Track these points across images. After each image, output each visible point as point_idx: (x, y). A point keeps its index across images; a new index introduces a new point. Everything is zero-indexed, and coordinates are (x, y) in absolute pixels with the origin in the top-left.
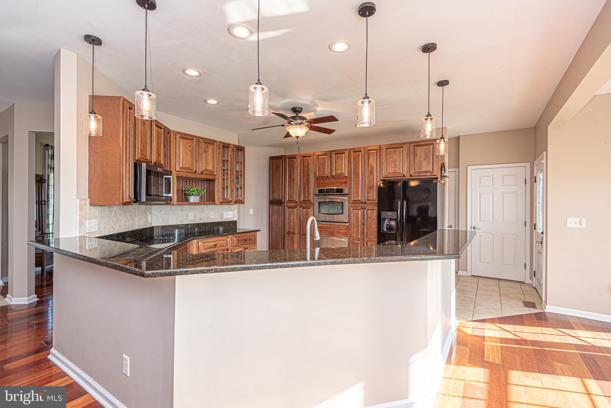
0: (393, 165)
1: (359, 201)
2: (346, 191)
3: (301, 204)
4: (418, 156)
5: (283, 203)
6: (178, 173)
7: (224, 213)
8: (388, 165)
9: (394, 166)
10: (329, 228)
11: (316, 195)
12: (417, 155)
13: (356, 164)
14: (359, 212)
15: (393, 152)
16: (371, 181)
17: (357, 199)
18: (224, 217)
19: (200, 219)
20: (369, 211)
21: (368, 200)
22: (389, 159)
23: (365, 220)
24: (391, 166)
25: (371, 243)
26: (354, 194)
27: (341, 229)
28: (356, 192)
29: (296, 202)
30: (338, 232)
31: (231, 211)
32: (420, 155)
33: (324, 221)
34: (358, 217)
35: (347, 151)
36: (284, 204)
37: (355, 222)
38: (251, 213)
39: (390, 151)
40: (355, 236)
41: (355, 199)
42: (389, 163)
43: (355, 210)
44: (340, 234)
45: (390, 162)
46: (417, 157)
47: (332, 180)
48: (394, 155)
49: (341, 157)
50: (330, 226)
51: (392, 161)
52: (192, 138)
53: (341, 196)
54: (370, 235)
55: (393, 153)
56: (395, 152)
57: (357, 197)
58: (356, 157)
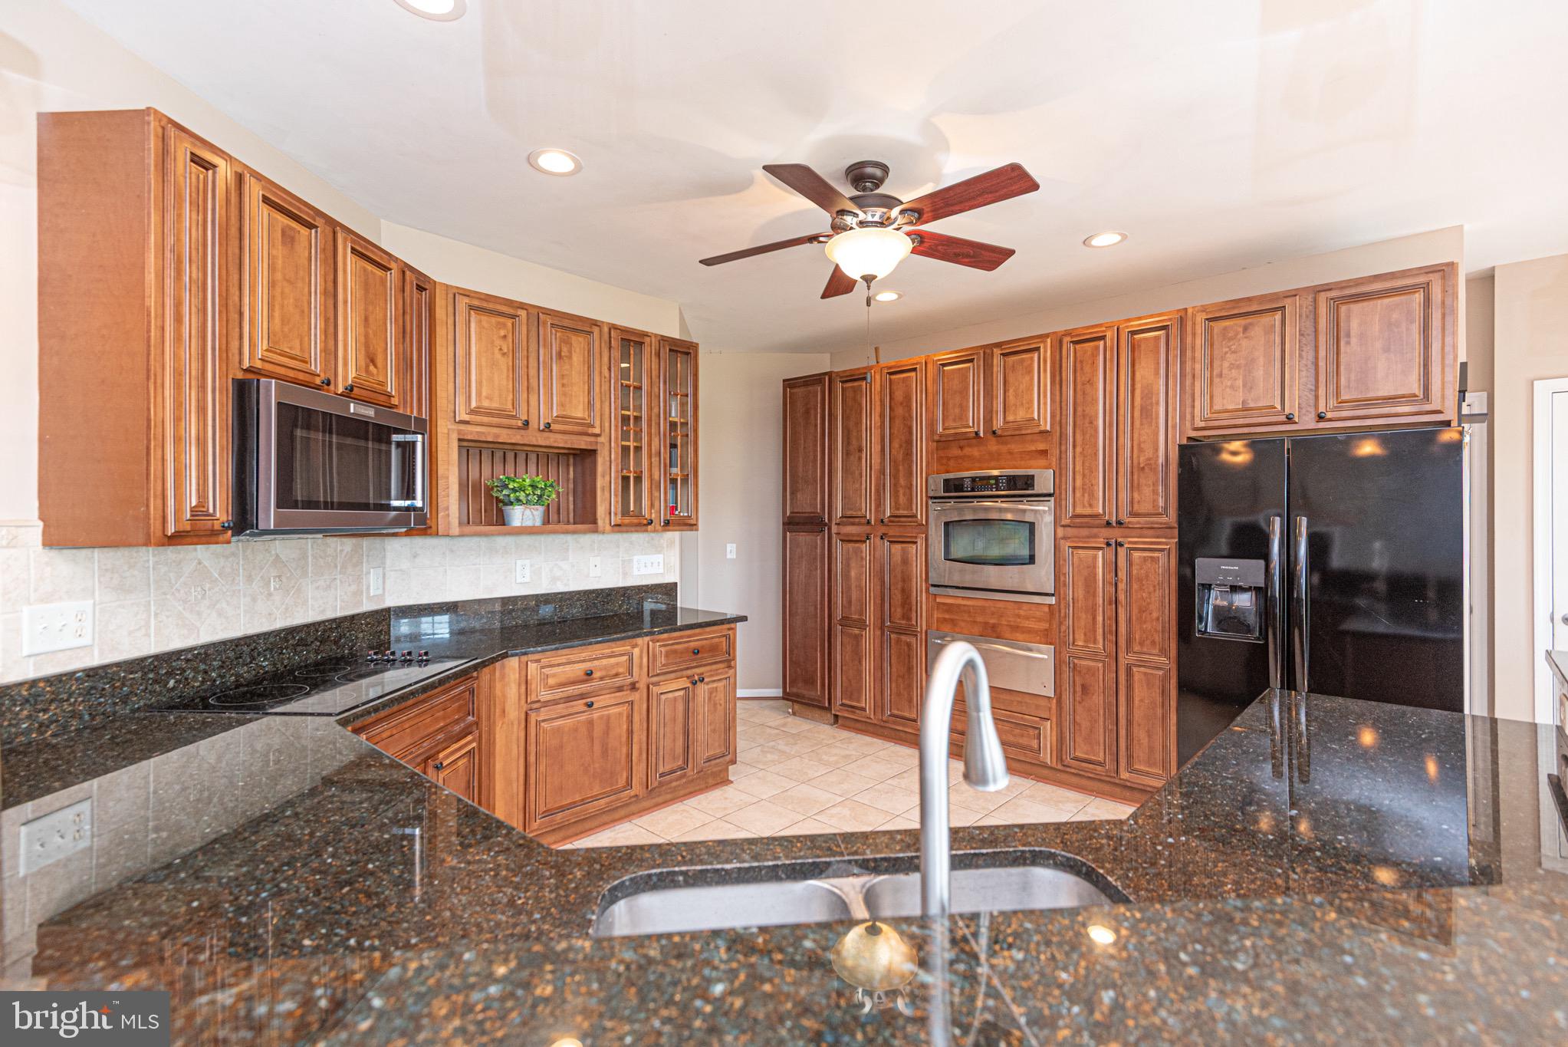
0: (1240, 383)
1: (1097, 516)
2: (1045, 480)
3: (883, 530)
4: (1354, 340)
5: (826, 525)
6: (463, 427)
7: (636, 558)
8: (1216, 380)
9: (1244, 386)
10: (983, 610)
11: (935, 498)
12: (1348, 335)
13: (1083, 384)
14: (1095, 558)
15: (1241, 330)
16: (1142, 445)
17: (1088, 511)
18: (636, 572)
19: (554, 579)
20: (1136, 554)
21: (1133, 514)
22: (1223, 359)
23: (1122, 586)
24: (1229, 383)
25: (1145, 674)
26: (1078, 494)
27: (1027, 618)
28: (1084, 484)
29: (869, 522)
30: (1018, 627)
31: (659, 552)
32: (1362, 336)
33: (963, 588)
34: (1095, 575)
35: (1049, 340)
36: (830, 529)
37: (1080, 593)
38: (729, 556)
39: (1225, 329)
40: (1080, 643)
41: (1079, 510)
42: (1220, 375)
43: (1080, 551)
44: (1023, 632)
45: (1225, 371)
46: (1348, 343)
47: (993, 446)
48: (1244, 343)
49: (1025, 364)
50: (986, 604)
51: (1232, 367)
52: (511, 311)
53: (1025, 499)
54: (1141, 644)
55: (1237, 334)
56: (1246, 329)
57: (1086, 504)
58: (1081, 362)
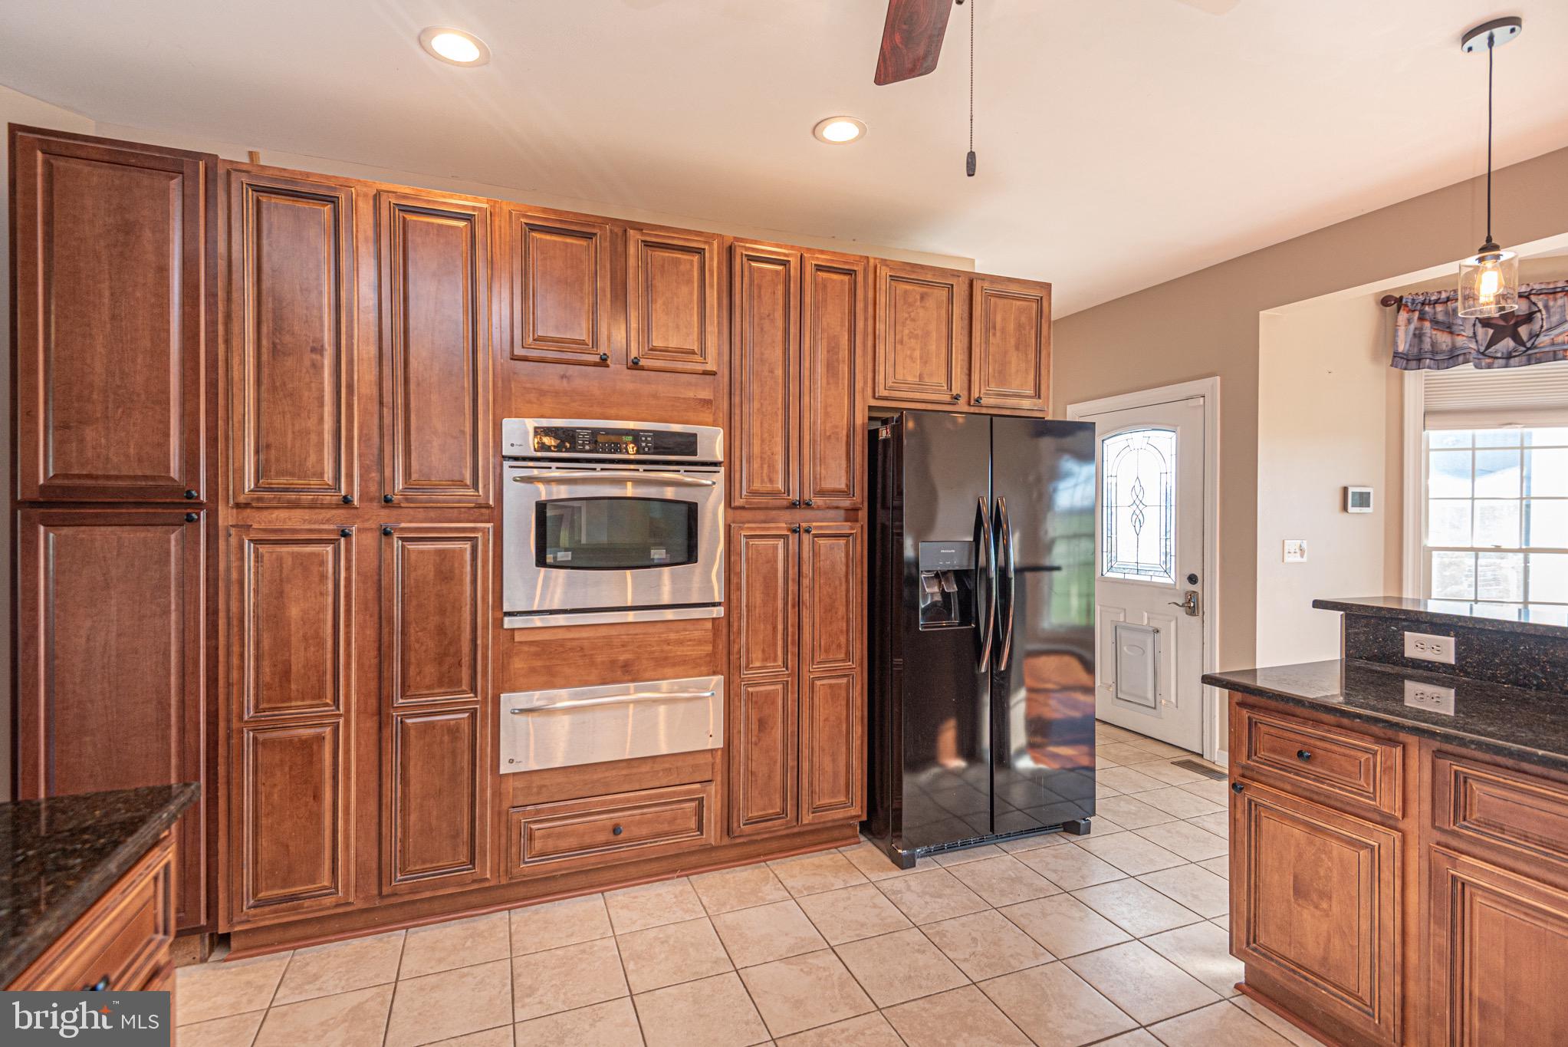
0: (917, 354)
1: (774, 494)
2: (713, 442)
3: (384, 517)
4: (998, 334)
5: (200, 505)
8: (899, 347)
9: (921, 358)
10: (608, 642)
11: (516, 459)
12: (994, 328)
13: (761, 318)
14: (775, 548)
15: (918, 297)
16: (829, 409)
17: (768, 487)
20: (822, 541)
21: (822, 493)
22: (904, 324)
23: (806, 582)
24: (909, 353)
25: (831, 686)
26: (756, 465)
27: (680, 642)
28: (762, 452)
29: (347, 501)
30: (666, 658)
32: (1003, 331)
33: (572, 612)
34: (776, 570)
35: (715, 243)
36: (213, 516)
37: (758, 597)
39: (906, 292)
40: (758, 664)
41: (757, 485)
42: (901, 342)
43: (757, 542)
44: (674, 665)
45: (905, 338)
46: (994, 335)
47: (628, 381)
48: (921, 312)
49: (682, 268)
50: (613, 632)
51: (912, 335)
53: (682, 468)
54: (827, 651)
55: (915, 301)
56: (923, 297)
57: (766, 479)
58: (760, 287)
